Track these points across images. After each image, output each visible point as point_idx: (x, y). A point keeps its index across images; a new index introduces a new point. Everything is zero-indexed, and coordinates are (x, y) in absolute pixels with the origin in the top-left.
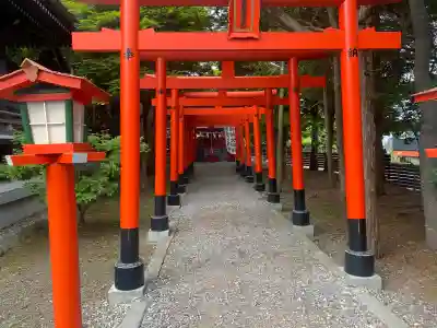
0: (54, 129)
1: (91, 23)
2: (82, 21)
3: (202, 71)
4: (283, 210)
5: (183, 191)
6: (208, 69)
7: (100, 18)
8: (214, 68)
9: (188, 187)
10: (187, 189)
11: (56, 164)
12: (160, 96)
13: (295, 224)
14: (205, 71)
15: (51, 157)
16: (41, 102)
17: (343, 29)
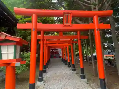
0: (9, 54)
1: (23, 21)
2: (20, 20)
3: (52, 34)
4: (77, 73)
5: (47, 68)
6: (54, 33)
7: (25, 20)
8: (55, 33)
9: (48, 66)
10: (48, 67)
11: (9, 66)
12: (42, 41)
13: (81, 78)
14: (53, 34)
15: (8, 64)
16: (6, 45)
17: (95, 23)
